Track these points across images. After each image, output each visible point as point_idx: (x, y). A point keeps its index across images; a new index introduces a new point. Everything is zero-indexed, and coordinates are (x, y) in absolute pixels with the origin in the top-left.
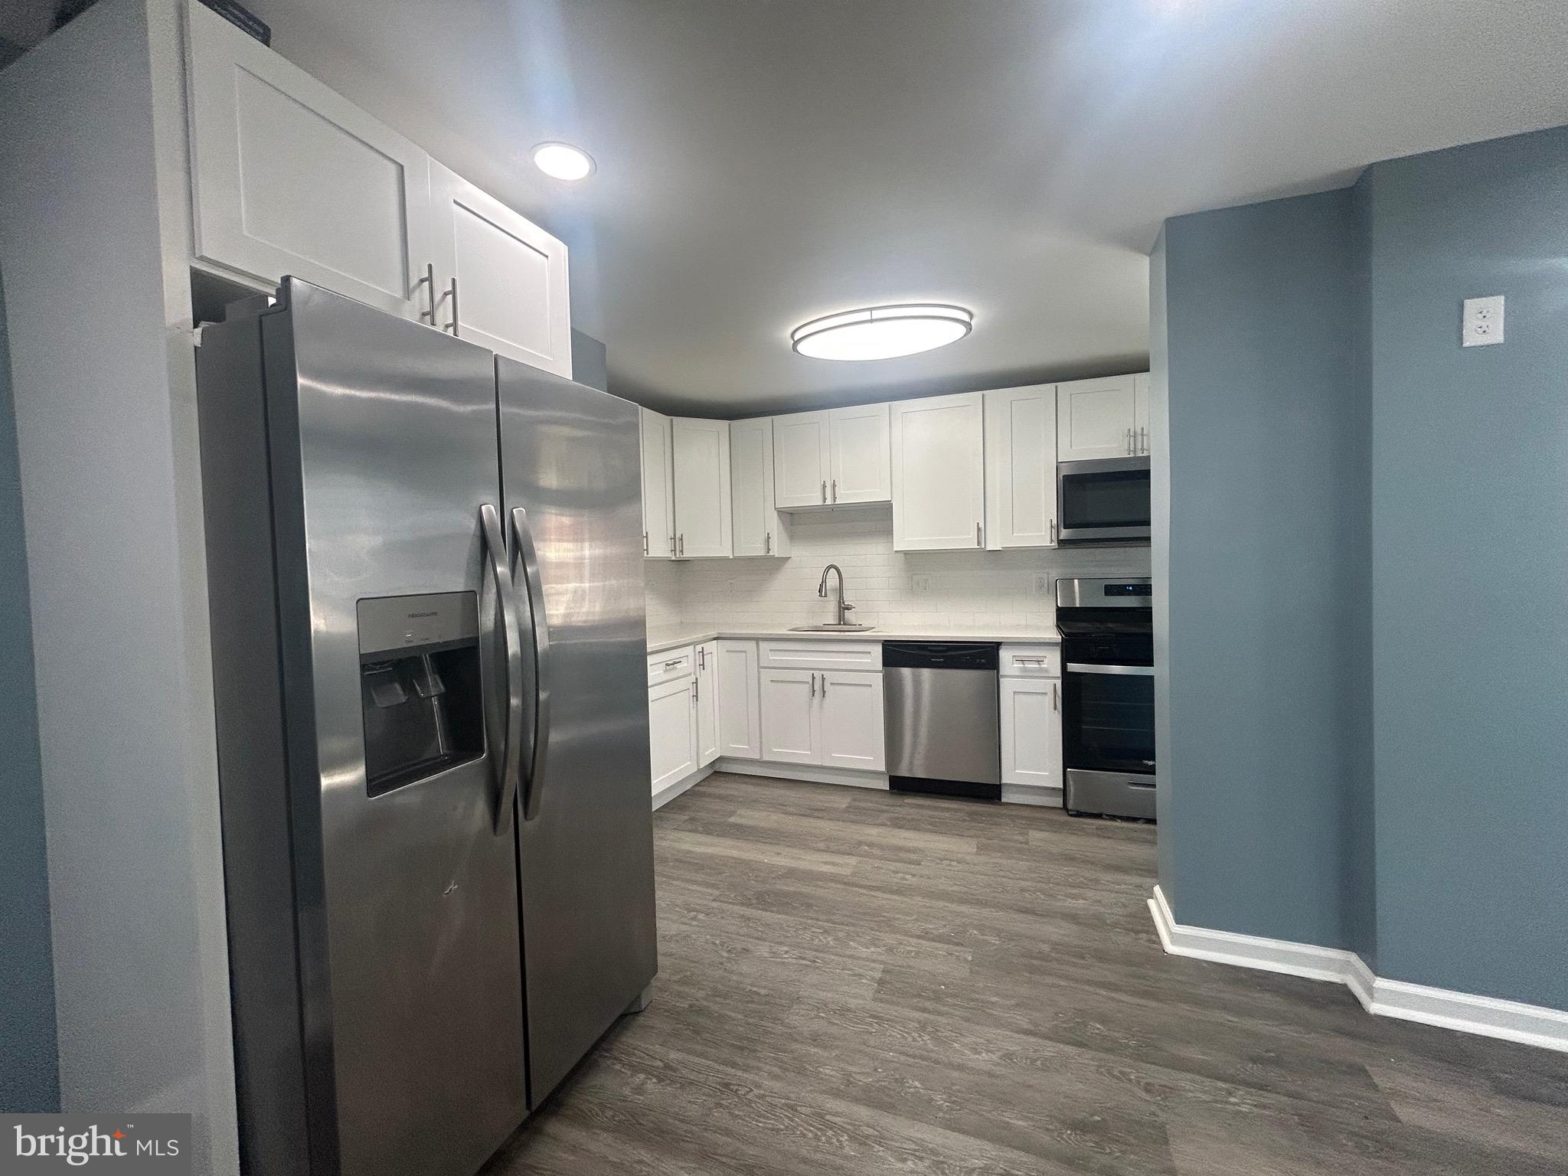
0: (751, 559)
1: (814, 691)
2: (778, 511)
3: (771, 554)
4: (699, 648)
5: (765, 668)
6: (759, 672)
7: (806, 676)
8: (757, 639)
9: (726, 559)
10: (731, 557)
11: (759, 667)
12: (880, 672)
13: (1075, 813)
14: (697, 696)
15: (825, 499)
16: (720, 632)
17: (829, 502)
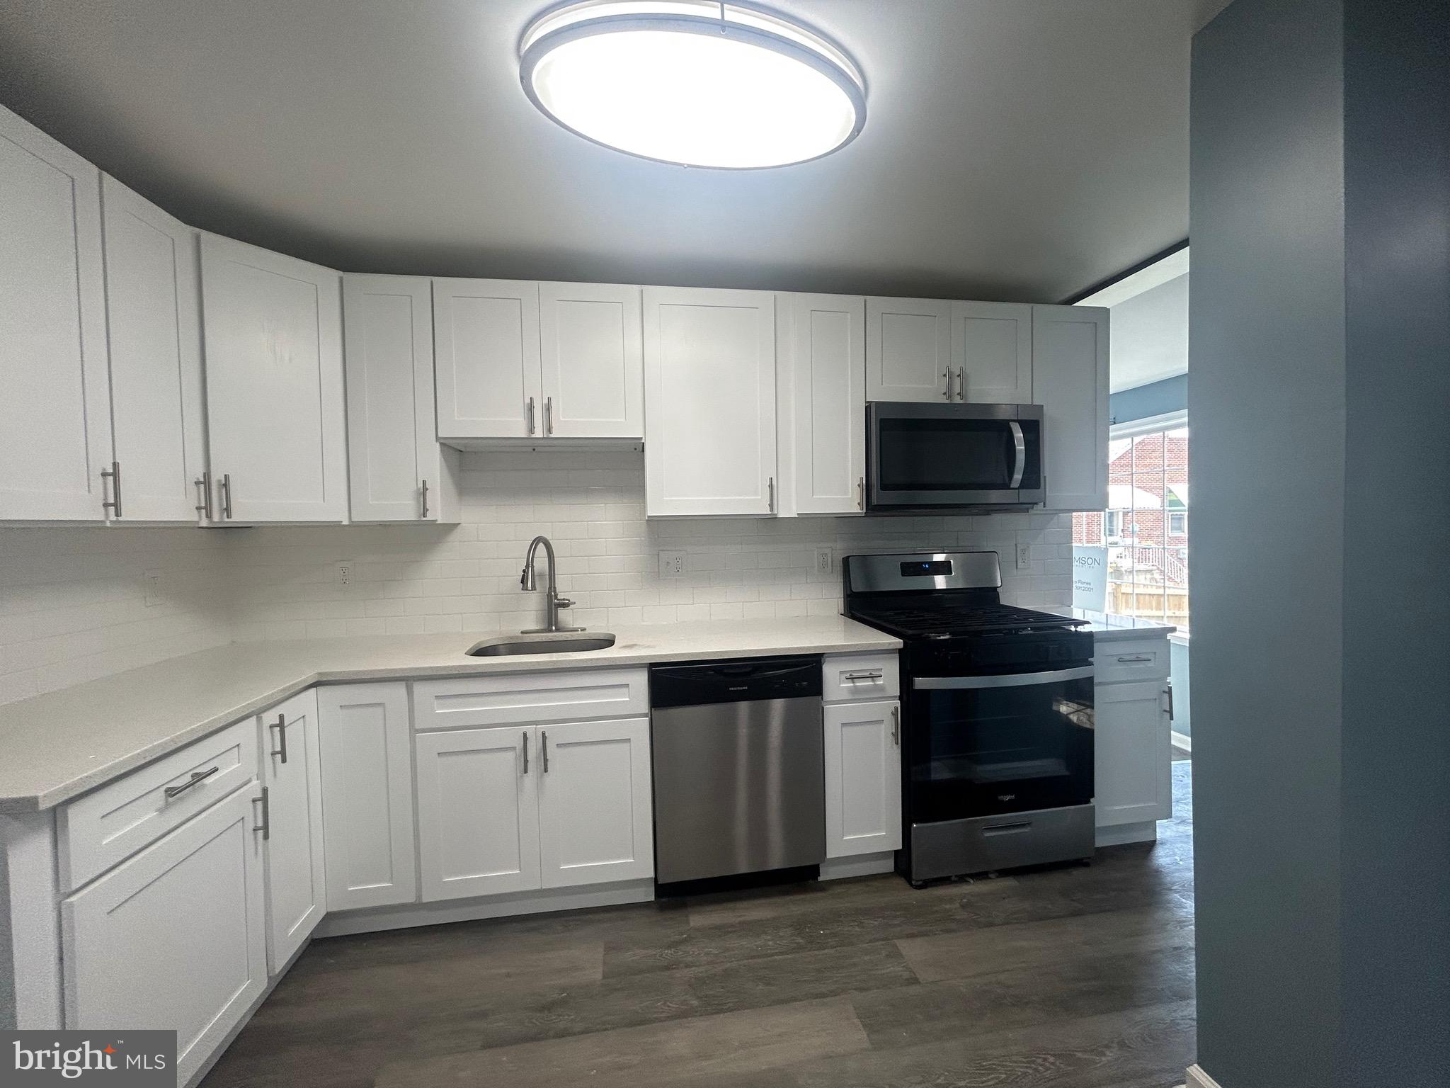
0: (386, 527)
1: (526, 761)
2: (441, 444)
3: (430, 517)
4: (271, 717)
5: (424, 731)
6: (413, 740)
7: (512, 737)
8: (409, 679)
9: (337, 525)
10: (346, 522)
11: (414, 731)
12: (644, 715)
13: (920, 883)
14: (266, 827)
15: (531, 430)
16: (320, 671)
17: (539, 433)
